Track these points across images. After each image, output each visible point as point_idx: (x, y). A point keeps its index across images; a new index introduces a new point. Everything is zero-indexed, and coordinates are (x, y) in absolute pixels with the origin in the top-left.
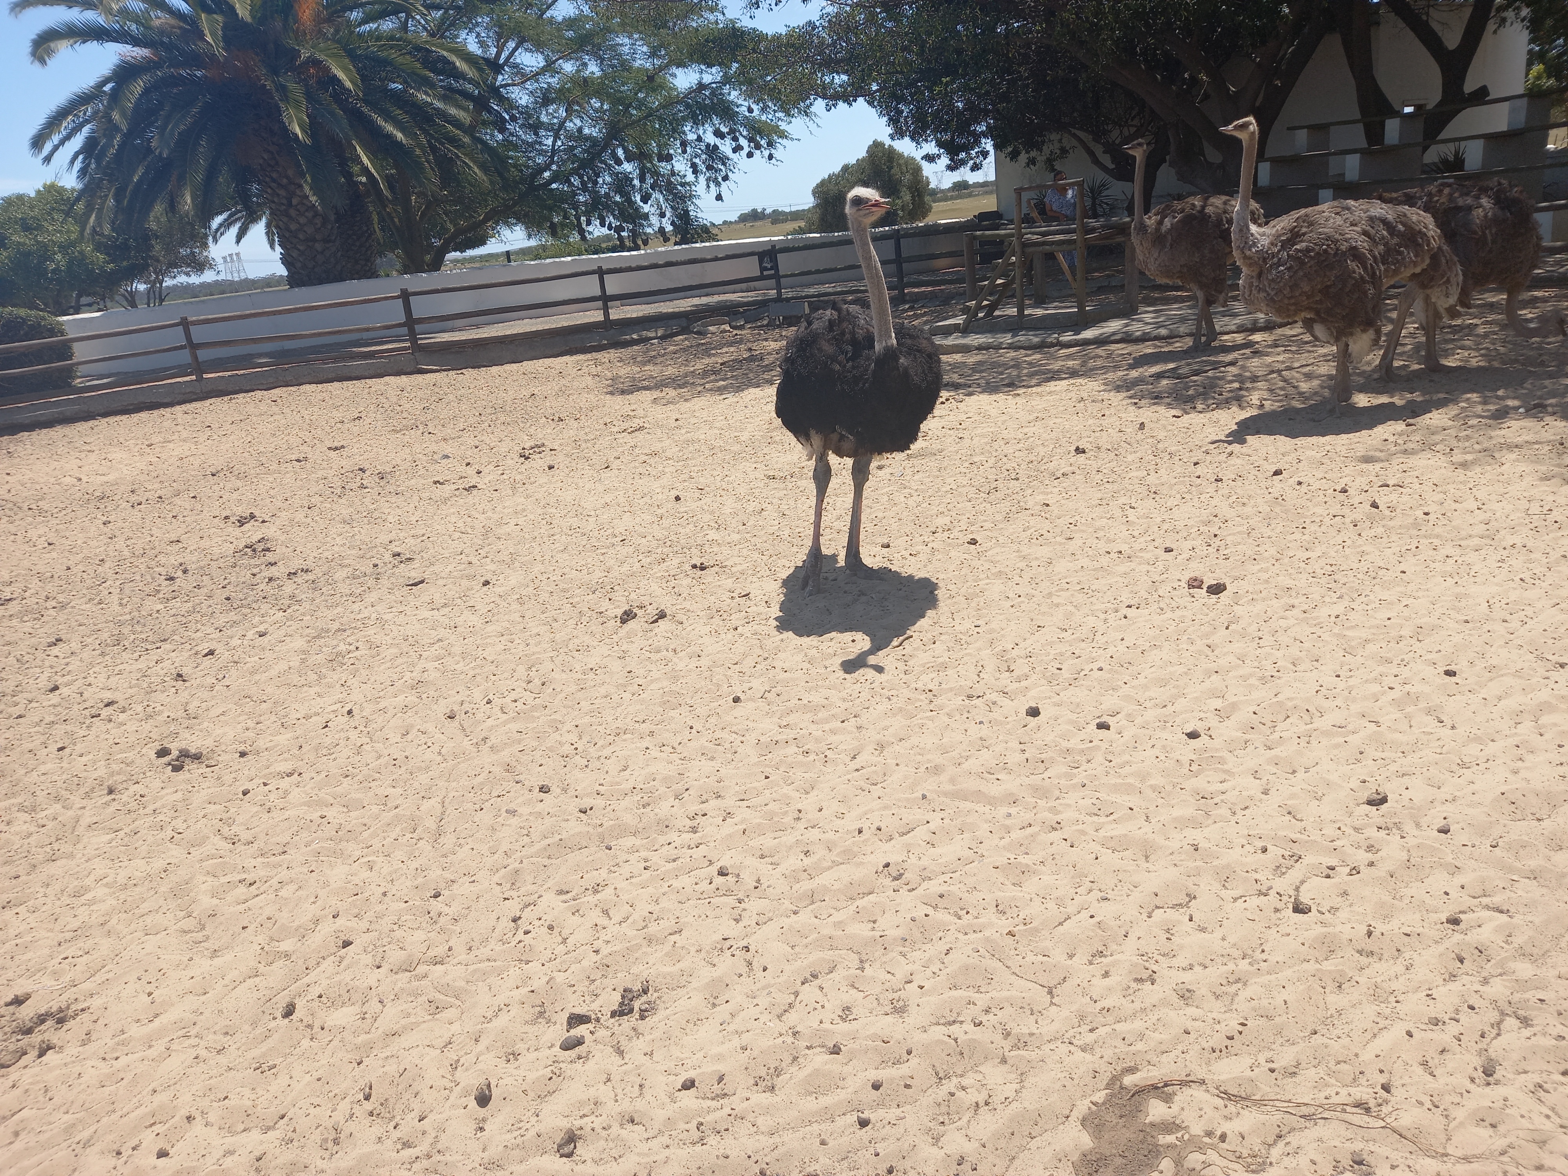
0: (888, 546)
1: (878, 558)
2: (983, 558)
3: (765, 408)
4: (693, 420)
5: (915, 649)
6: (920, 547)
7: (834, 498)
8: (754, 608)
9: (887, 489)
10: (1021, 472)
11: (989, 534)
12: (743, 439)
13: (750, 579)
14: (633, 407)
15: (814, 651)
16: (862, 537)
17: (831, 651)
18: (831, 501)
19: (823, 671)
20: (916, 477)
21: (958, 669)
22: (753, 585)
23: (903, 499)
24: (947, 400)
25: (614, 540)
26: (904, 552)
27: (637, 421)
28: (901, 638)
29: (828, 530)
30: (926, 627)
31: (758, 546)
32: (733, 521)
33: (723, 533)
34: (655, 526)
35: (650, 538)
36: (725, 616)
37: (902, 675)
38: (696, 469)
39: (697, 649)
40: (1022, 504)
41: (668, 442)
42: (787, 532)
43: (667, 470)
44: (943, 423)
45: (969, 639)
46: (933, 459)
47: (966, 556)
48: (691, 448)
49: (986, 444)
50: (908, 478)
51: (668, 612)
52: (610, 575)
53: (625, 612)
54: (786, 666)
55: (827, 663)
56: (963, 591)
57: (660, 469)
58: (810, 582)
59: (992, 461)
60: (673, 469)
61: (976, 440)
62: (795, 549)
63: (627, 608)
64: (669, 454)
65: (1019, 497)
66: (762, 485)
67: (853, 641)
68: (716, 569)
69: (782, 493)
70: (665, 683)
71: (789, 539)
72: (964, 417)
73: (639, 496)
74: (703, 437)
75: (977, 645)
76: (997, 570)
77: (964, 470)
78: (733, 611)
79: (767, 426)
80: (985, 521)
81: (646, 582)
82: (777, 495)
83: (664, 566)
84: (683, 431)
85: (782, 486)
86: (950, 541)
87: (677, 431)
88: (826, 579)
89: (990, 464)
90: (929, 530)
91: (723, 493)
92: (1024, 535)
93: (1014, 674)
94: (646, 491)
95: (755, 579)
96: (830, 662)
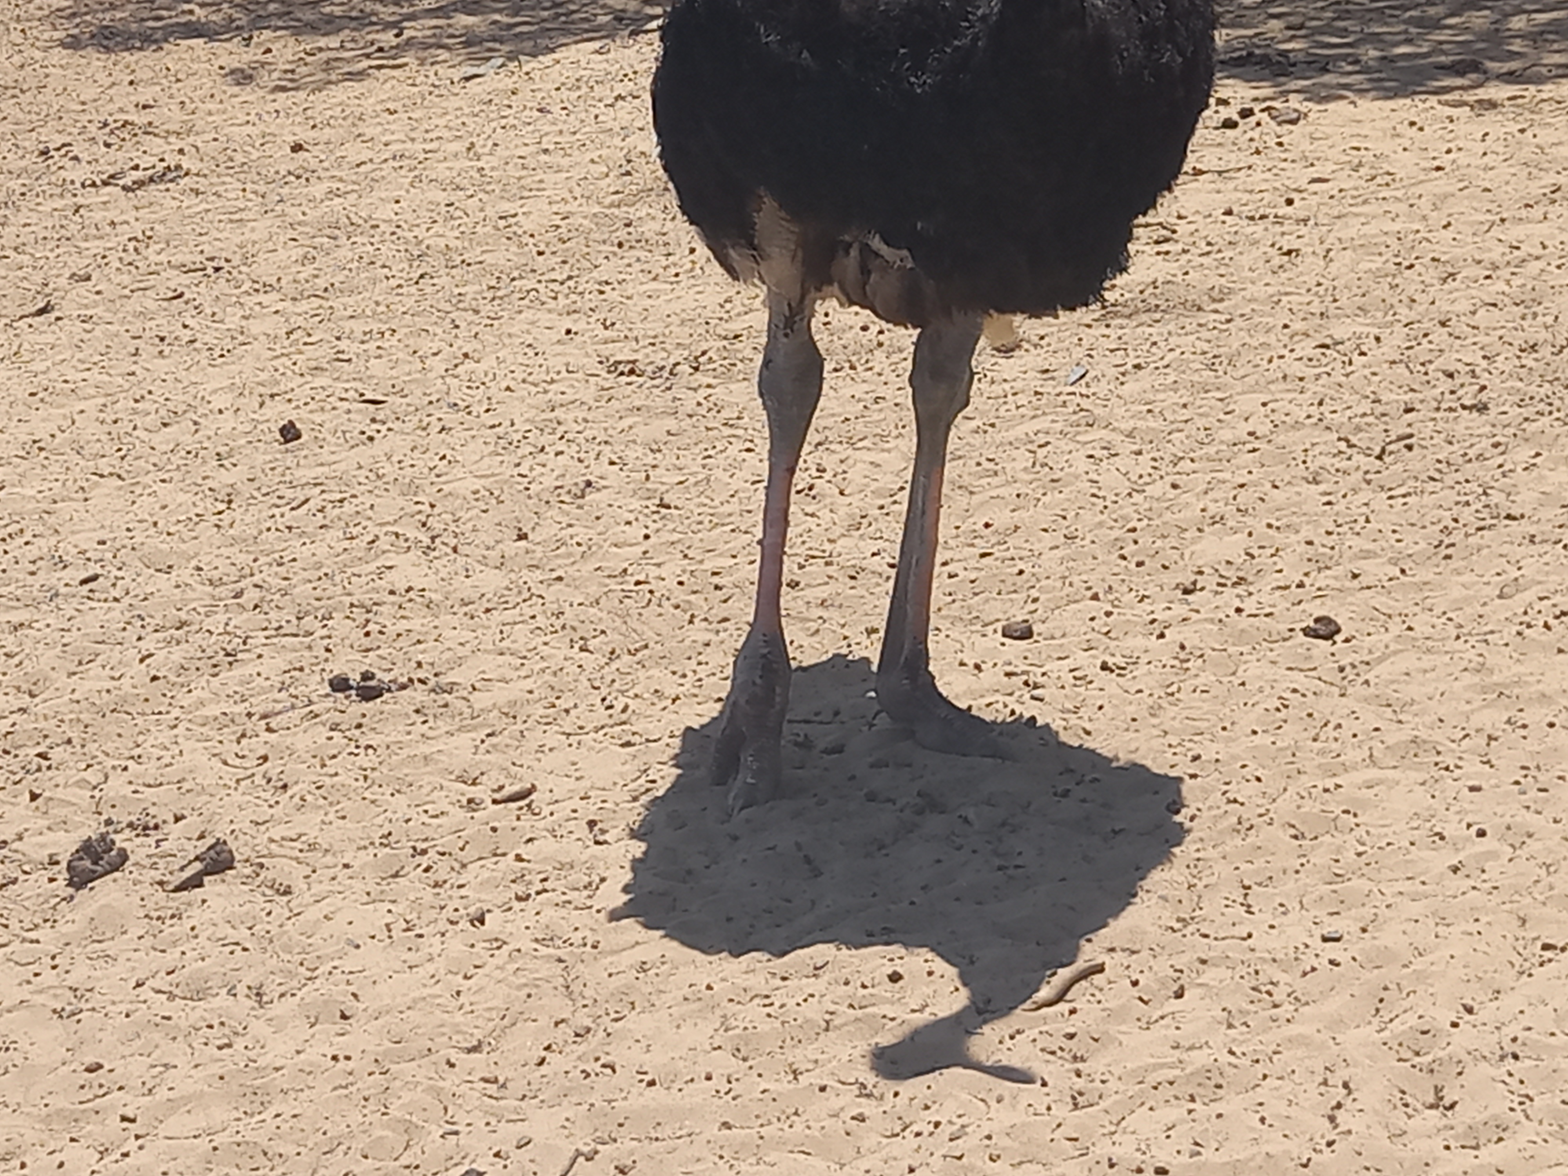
0: (1027, 634)
1: (991, 677)
2: (1356, 690)
3: (607, 117)
4: (355, 152)
5: (1110, 1014)
6: (1136, 643)
7: (843, 451)
8: (546, 846)
9: (1030, 427)
10: (1494, 382)
11: (1381, 601)
12: (528, 225)
13: (535, 737)
14: (145, 95)
15: (755, 1011)
16: (937, 597)
17: (813, 1011)
18: (830, 462)
19: (783, 1085)
20: (1131, 388)
21: (1261, 1094)
22: (548, 761)
23: (1082, 465)
24: (1246, 113)
25: (57, 578)
26: (1080, 658)
27: (156, 145)
28: (1065, 973)
29: (816, 568)
30: (1154, 934)
31: (569, 617)
32: (486, 522)
33: (444, 565)
34: (206, 529)
35: (184, 574)
36: (442, 871)
37: (1062, 1111)
38: (358, 327)
39: (339, 992)
40: (1496, 497)
41: (262, 227)
42: (673, 568)
43: (255, 327)
44: (1230, 195)
45: (1300, 985)
46: (1191, 324)
47: (1299, 680)
48: (345, 253)
49: (1378, 275)
50: (1101, 388)
51: (240, 849)
52: (39, 707)
53: (87, 849)
54: (653, 1064)
55: (799, 1056)
56: (1284, 806)
57: (233, 321)
58: (747, 759)
59: (1396, 338)
60: (276, 326)
61: (1342, 260)
62: (698, 633)
63: (91, 829)
64: (264, 270)
65: (1486, 472)
66: (588, 394)
67: (895, 978)
68: (418, 695)
69: (659, 427)
70: (220, 1114)
71: (679, 595)
72: (1301, 176)
73: (152, 420)
74: (386, 212)
75: (1333, 1005)
76: (1405, 734)
77: (1298, 369)
78: (470, 853)
79: (613, 183)
80: (1367, 555)
81: (166, 736)
82: (642, 433)
83: (231, 676)
84: (318, 189)
85: (661, 401)
86: (1243, 622)
87: (297, 188)
88: (806, 744)
89: (1388, 350)
90: (1169, 579)
91: (451, 418)
92: (1499, 610)
93: (1458, 1117)
94: (179, 400)
95: (553, 738)
96: (811, 1051)
